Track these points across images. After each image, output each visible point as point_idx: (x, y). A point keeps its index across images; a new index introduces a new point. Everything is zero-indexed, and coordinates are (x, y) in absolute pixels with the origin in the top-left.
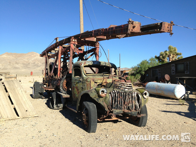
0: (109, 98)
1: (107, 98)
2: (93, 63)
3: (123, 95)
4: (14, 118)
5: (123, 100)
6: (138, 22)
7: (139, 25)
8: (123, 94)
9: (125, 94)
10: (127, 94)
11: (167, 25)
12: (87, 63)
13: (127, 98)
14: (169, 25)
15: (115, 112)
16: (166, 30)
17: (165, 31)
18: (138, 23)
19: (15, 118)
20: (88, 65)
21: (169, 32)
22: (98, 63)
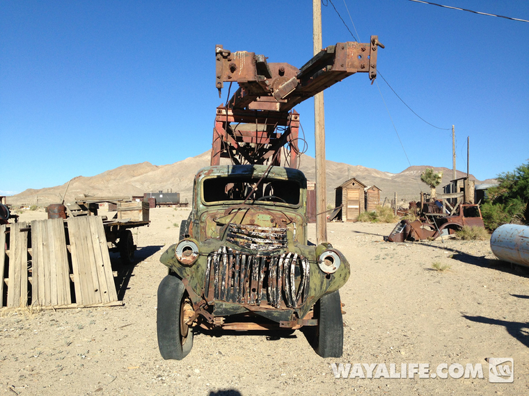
0: (204, 267)
1: (200, 268)
2: (232, 172)
3: (244, 261)
4: (64, 306)
5: (242, 276)
6: (244, 52)
7: (250, 61)
8: (244, 257)
9: (250, 257)
10: (255, 259)
11: (355, 51)
12: (215, 173)
13: (257, 269)
14: (363, 50)
15: (219, 308)
16: (352, 66)
17: (348, 70)
18: (246, 55)
19: (66, 307)
20: (215, 177)
21: (364, 70)
22: (245, 172)
